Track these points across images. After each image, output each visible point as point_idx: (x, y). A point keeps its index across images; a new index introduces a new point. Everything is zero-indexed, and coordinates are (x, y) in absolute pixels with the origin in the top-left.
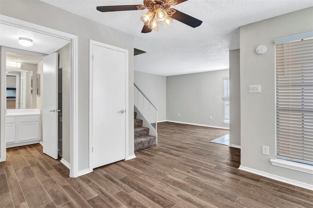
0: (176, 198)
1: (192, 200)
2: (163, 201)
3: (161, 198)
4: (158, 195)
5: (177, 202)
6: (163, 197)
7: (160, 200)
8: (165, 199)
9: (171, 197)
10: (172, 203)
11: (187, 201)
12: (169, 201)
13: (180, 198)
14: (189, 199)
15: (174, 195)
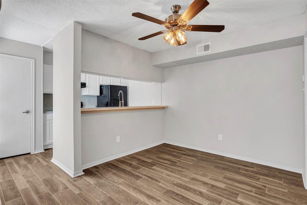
0: (161, 199)
1: (146, 198)
2: (174, 195)
3: (176, 198)
4: (179, 201)
5: (161, 195)
6: (174, 199)
7: (177, 196)
8: (172, 198)
9: (167, 199)
10: (165, 194)
11: (152, 196)
12: (168, 195)
13: (158, 198)
14: (150, 198)
15: (163, 201)
